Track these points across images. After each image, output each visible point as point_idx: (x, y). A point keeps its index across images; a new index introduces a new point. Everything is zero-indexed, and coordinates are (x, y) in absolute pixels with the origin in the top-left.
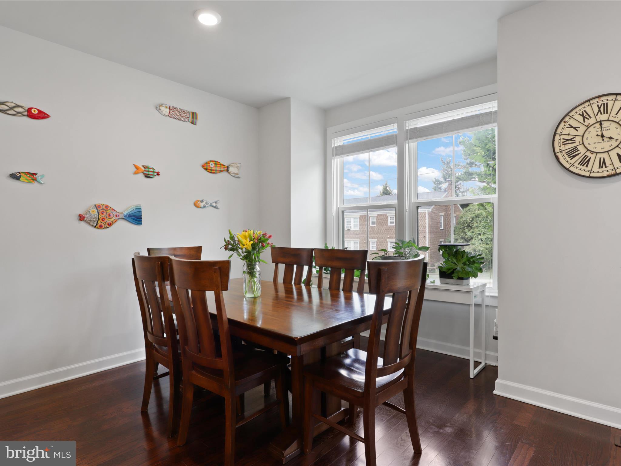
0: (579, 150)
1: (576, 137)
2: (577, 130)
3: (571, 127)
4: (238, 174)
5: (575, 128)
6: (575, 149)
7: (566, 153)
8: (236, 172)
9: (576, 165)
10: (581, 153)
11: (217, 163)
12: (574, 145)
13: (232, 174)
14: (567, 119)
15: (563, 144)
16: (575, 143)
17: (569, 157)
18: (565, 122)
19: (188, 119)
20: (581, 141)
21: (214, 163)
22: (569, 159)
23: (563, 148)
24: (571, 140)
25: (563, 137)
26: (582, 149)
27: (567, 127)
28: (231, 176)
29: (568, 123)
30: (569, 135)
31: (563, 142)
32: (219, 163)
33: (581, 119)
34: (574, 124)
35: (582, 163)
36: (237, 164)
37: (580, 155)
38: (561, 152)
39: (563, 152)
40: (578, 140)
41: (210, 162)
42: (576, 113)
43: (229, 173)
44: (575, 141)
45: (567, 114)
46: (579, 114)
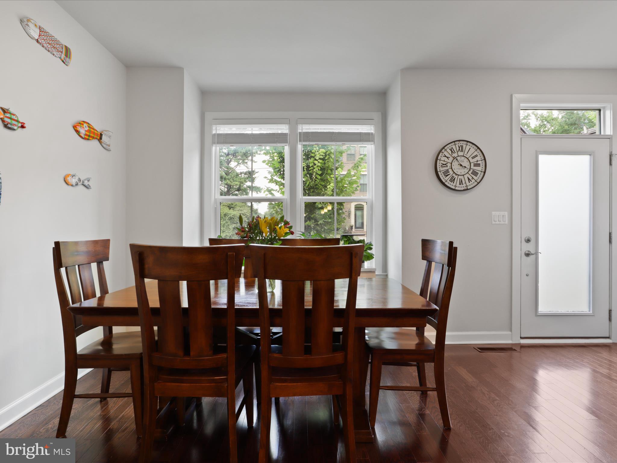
0: (449, 172)
1: (448, 163)
2: (448, 159)
3: (446, 156)
4: (109, 146)
5: (447, 157)
6: (447, 171)
7: (443, 173)
8: (108, 143)
9: (448, 181)
10: (450, 174)
11: (90, 126)
12: (447, 168)
13: (104, 145)
14: (443, 150)
15: (441, 167)
16: (447, 167)
17: (445, 176)
18: (442, 152)
19: (61, 54)
20: (450, 166)
21: (88, 125)
22: (444, 177)
23: (442, 169)
24: (445, 164)
25: (441, 162)
26: (451, 172)
27: (444, 156)
28: (102, 147)
29: (444, 154)
30: (444, 161)
31: (441, 165)
32: (92, 127)
33: (450, 152)
34: (448, 155)
35: (451, 181)
36: (109, 132)
37: (450, 175)
38: (440, 171)
39: (441, 172)
40: (449, 165)
41: (83, 123)
42: (448, 148)
43: (100, 143)
44: (447, 165)
45: (444, 148)
46: (450, 149)
